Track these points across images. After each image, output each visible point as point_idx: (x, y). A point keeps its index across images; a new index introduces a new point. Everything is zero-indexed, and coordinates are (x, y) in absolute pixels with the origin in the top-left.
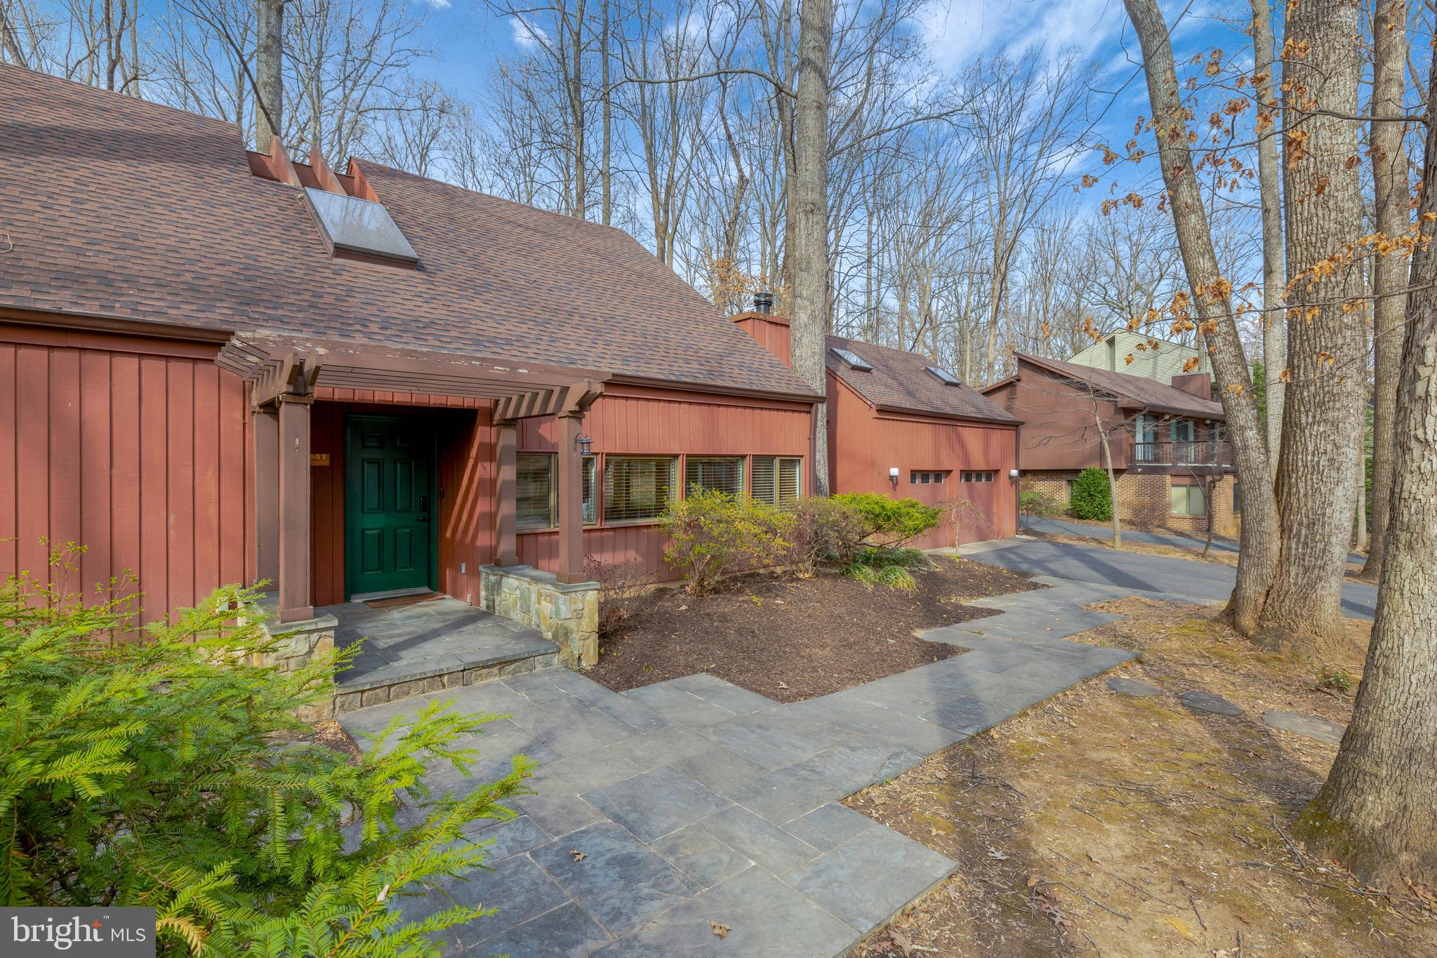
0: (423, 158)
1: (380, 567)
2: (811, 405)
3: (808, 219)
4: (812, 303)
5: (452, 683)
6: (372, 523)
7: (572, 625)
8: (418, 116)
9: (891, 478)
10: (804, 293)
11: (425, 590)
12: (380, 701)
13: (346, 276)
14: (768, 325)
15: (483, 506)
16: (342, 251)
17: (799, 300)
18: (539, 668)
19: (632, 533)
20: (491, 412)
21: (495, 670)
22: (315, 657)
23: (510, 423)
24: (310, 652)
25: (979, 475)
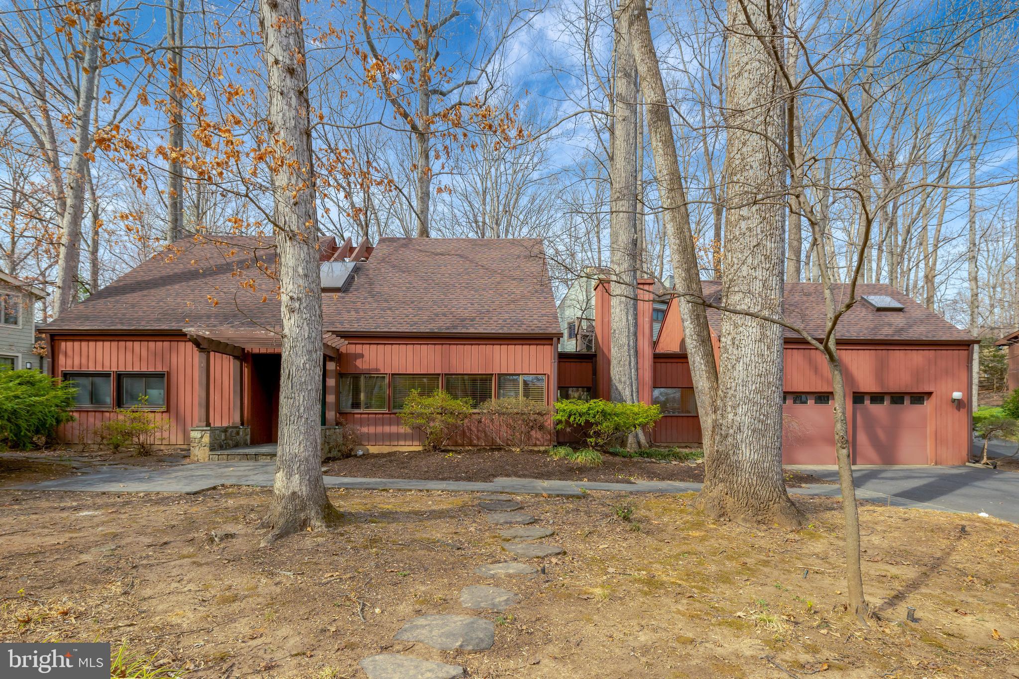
2: (552, 339)
22: (203, 440)
24: (202, 437)
25: (897, 398)
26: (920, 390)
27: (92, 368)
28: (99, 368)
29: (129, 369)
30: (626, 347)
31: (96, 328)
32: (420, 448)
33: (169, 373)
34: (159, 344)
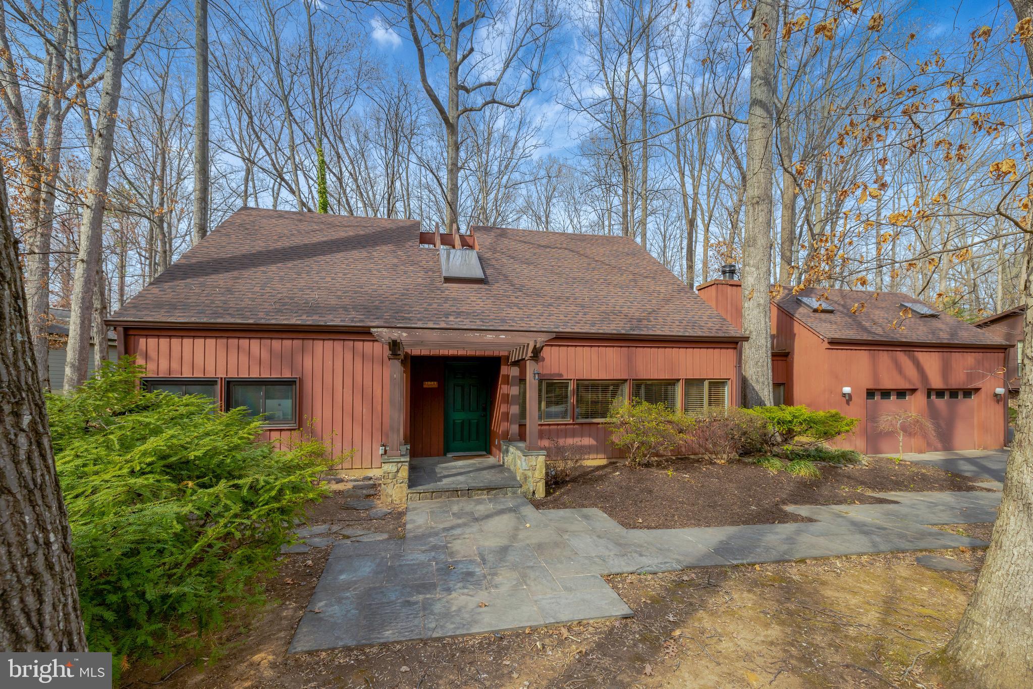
0: (548, 203)
1: (462, 439)
2: (737, 343)
3: (754, 209)
4: (758, 268)
5: (462, 496)
6: (458, 416)
7: (529, 473)
8: (545, 181)
9: (844, 395)
10: (751, 262)
11: (484, 453)
12: (426, 498)
13: (447, 292)
14: (729, 288)
15: (503, 408)
16: (448, 280)
17: (747, 268)
18: (509, 494)
19: (586, 428)
20: (508, 357)
21: (485, 492)
22: (399, 475)
23: (516, 363)
24: (398, 471)
25: (954, 393)
26: (969, 387)
27: (187, 374)
28: (198, 374)
29: (244, 375)
30: (764, 349)
31: (193, 320)
32: (604, 462)
33: (301, 380)
34: (287, 343)
